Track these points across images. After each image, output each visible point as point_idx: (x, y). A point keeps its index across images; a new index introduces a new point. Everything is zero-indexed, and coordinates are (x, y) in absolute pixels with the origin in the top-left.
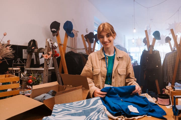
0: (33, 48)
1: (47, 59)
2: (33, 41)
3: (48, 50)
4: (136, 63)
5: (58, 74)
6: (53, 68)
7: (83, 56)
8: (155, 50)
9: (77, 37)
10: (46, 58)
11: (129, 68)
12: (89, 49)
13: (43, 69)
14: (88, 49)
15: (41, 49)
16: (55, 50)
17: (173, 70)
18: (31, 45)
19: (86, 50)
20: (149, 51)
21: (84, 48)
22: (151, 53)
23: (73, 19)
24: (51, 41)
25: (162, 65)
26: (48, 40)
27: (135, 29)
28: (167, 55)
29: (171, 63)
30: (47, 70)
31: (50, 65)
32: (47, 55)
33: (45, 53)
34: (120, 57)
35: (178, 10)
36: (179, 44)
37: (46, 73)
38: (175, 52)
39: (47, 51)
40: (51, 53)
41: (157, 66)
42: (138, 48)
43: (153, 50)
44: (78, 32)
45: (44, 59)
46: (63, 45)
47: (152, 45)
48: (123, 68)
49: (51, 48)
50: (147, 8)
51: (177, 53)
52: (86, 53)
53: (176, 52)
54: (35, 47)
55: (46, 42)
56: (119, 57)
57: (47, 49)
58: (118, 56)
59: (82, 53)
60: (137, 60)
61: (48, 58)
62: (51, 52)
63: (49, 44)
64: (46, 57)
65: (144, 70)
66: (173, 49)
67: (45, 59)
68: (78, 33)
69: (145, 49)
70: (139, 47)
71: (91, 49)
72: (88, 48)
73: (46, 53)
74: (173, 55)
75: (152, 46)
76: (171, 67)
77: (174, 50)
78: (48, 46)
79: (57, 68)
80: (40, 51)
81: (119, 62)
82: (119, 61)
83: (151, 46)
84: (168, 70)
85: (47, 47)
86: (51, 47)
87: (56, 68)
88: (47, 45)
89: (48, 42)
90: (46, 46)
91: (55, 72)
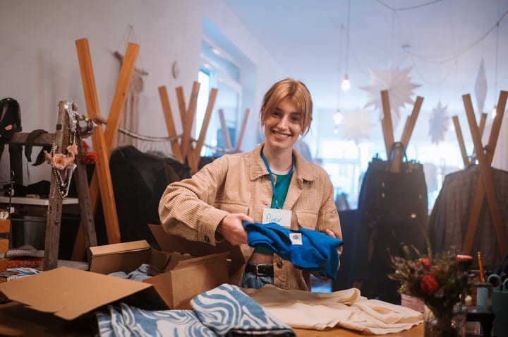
0: (9, 127)
1: (60, 171)
2: (7, 105)
3: (64, 138)
4: (343, 202)
5: (90, 221)
6: (75, 201)
7: (169, 166)
8: (409, 159)
9: (141, 94)
10: (58, 166)
11: (324, 213)
12: (182, 141)
13: (47, 202)
14: (180, 140)
15: (39, 134)
16: (83, 140)
17: (464, 232)
18: (3, 116)
19: (174, 143)
20: (389, 161)
21: (166, 135)
22: (396, 168)
23: (131, 27)
24: (75, 110)
25: (430, 213)
26: (66, 107)
27: (346, 77)
28: (449, 179)
29: (458, 206)
30: (58, 205)
31: (68, 189)
32: (61, 154)
33: (55, 148)
34: (306, 179)
35: (498, 24)
36: (486, 146)
37: (55, 217)
38: (473, 169)
39: (60, 144)
40: (73, 149)
41: (413, 216)
42: (352, 143)
43: (404, 160)
44: (147, 74)
45: (51, 170)
46: (106, 124)
47: (400, 143)
48: (313, 212)
49: (73, 134)
50: (394, 10)
51: (480, 176)
52: (172, 153)
53: (477, 173)
54: (15, 126)
55: (60, 113)
56: (304, 179)
57: (62, 135)
58: (301, 177)
59: (160, 153)
60: (347, 190)
61: (63, 167)
62: (75, 146)
63: (68, 118)
64: (60, 162)
65: (370, 225)
66: (470, 160)
67: (54, 169)
68: (144, 78)
69: (377, 154)
70: (357, 143)
71: (192, 140)
72: (182, 137)
73: (58, 147)
74: (468, 181)
75: (402, 147)
76: (458, 221)
77: (473, 164)
78: (65, 126)
79: (86, 201)
80: (36, 141)
81: (300, 191)
82: (301, 189)
83: (398, 145)
84: (449, 231)
85: (62, 130)
86: (73, 129)
87: (85, 203)
88: (62, 123)
89: (67, 114)
90: (59, 127)
91: (79, 216)
